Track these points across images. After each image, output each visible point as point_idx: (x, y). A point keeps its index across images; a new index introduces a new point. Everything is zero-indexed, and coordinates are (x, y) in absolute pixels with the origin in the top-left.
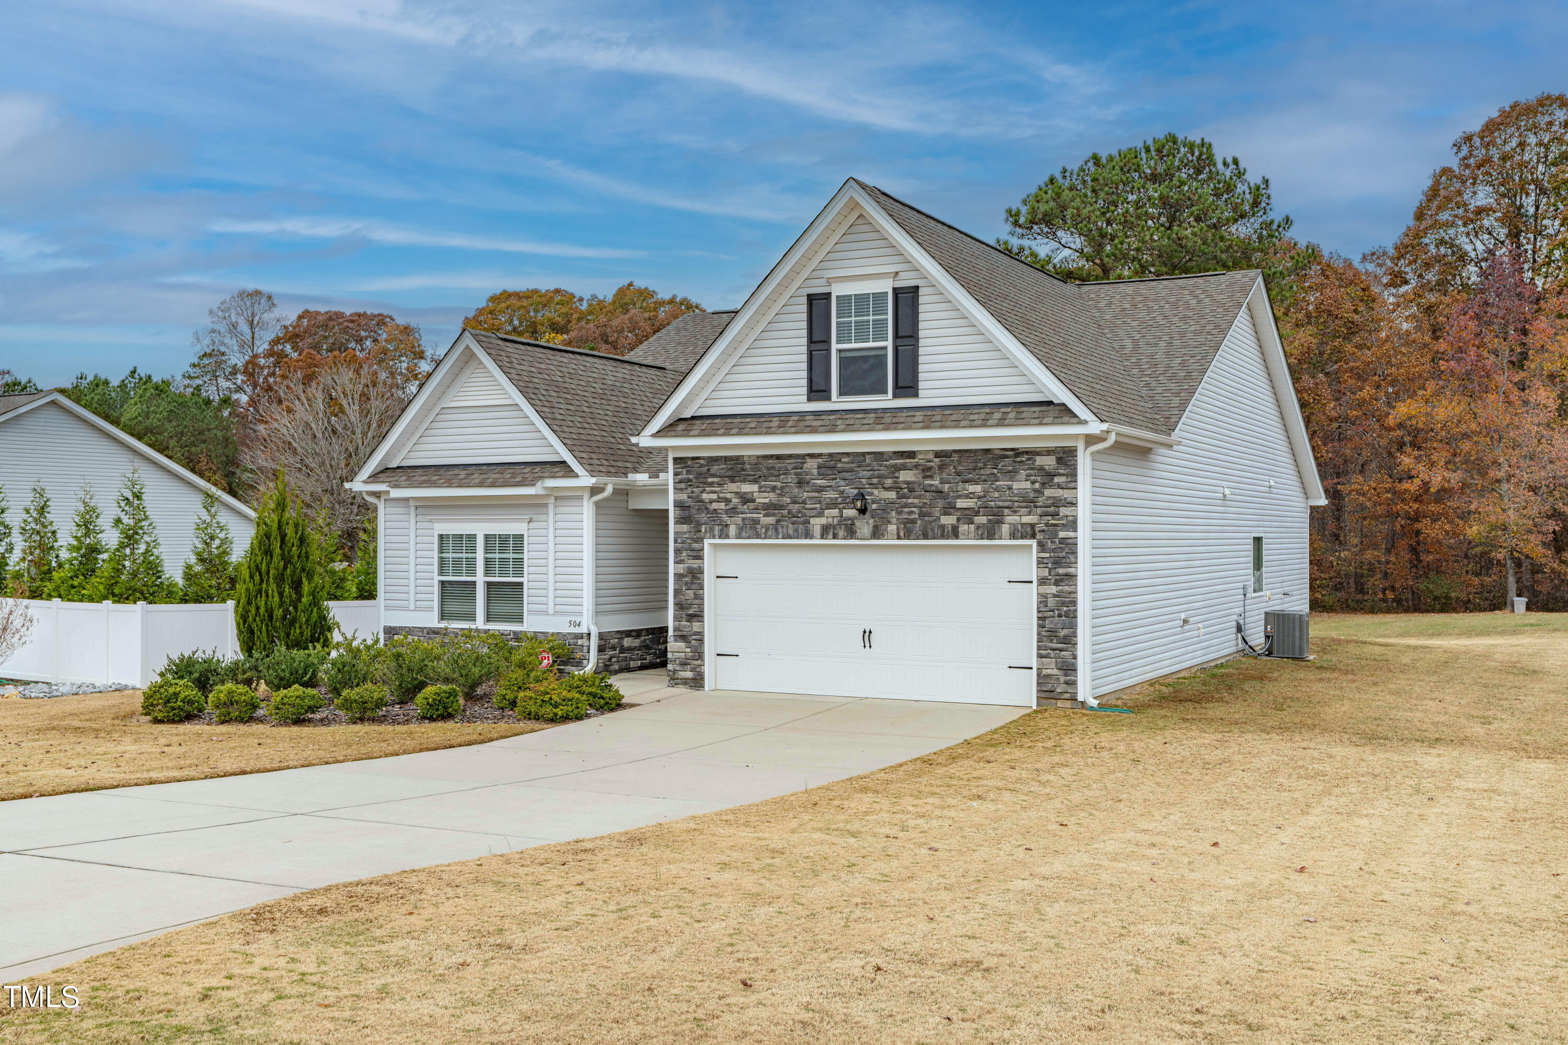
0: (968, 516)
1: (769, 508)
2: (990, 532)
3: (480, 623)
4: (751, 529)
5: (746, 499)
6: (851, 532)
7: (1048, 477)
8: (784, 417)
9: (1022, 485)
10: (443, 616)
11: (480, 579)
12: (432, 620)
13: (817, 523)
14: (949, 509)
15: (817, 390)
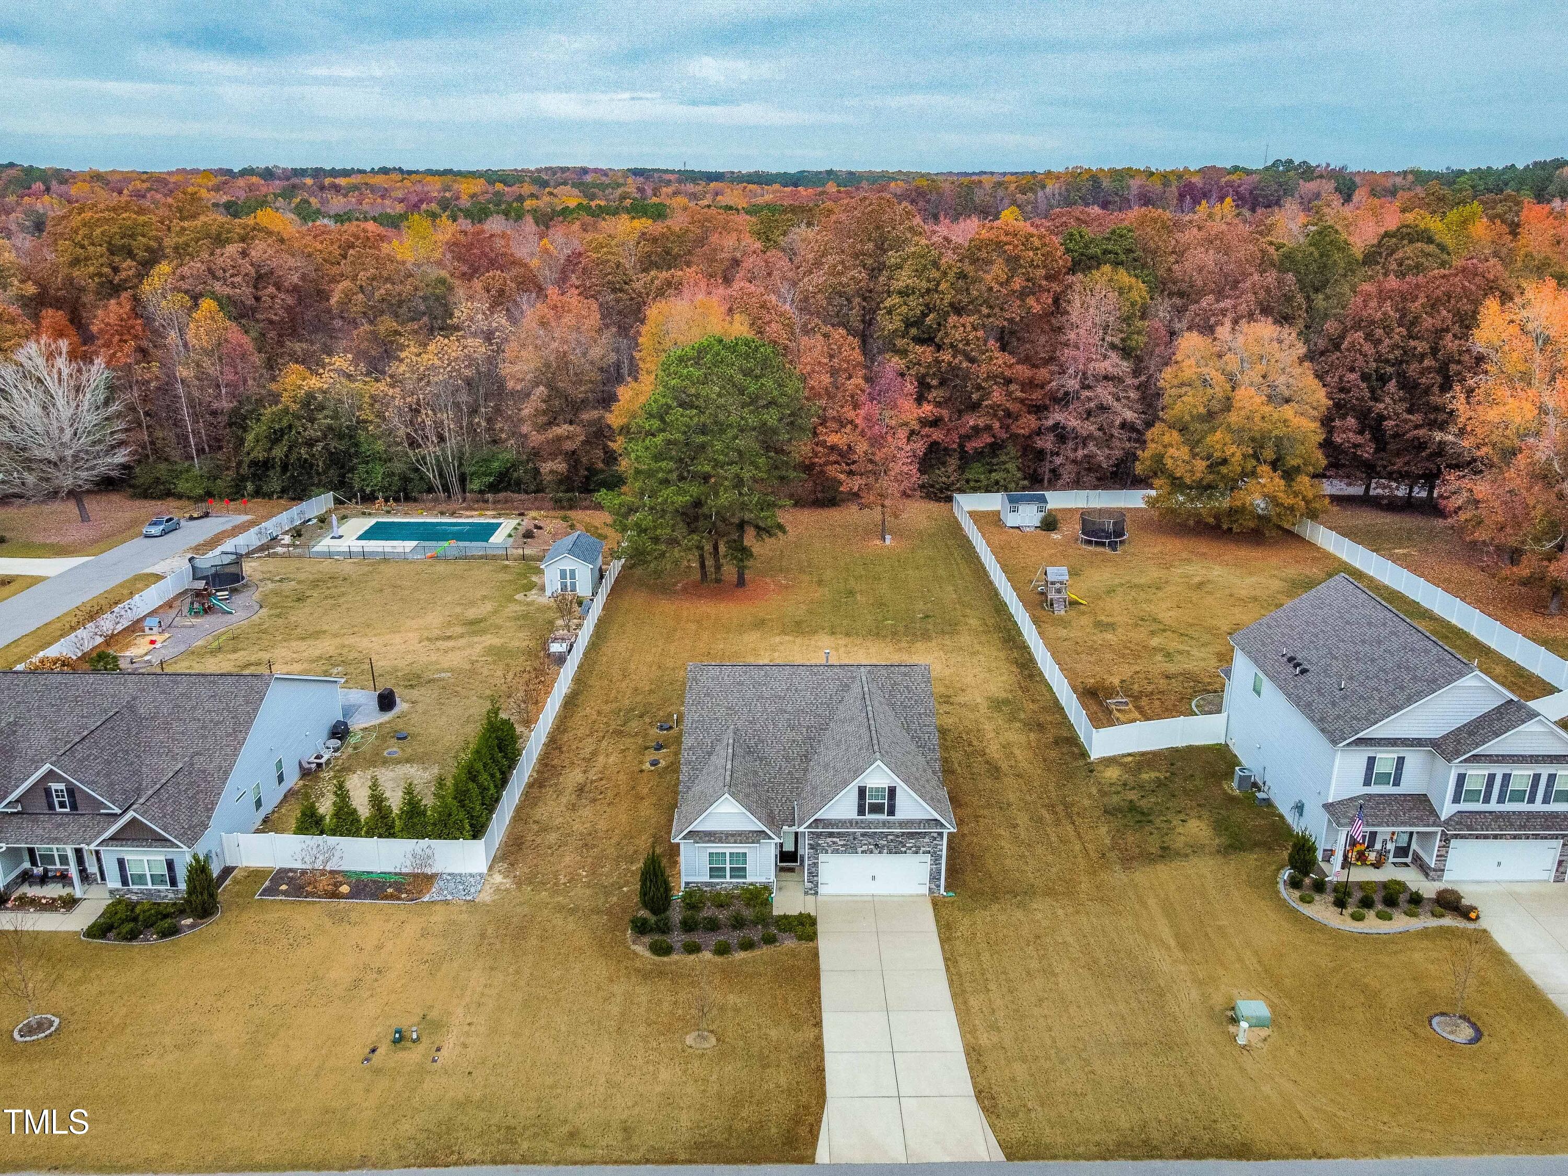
0: (910, 848)
1: (842, 846)
2: (917, 853)
3: (728, 879)
4: (836, 851)
5: (834, 843)
6: (871, 852)
7: (935, 839)
8: (851, 822)
9: (927, 840)
10: (711, 877)
11: (728, 866)
12: (707, 879)
13: (860, 850)
14: (904, 846)
15: (861, 811)
